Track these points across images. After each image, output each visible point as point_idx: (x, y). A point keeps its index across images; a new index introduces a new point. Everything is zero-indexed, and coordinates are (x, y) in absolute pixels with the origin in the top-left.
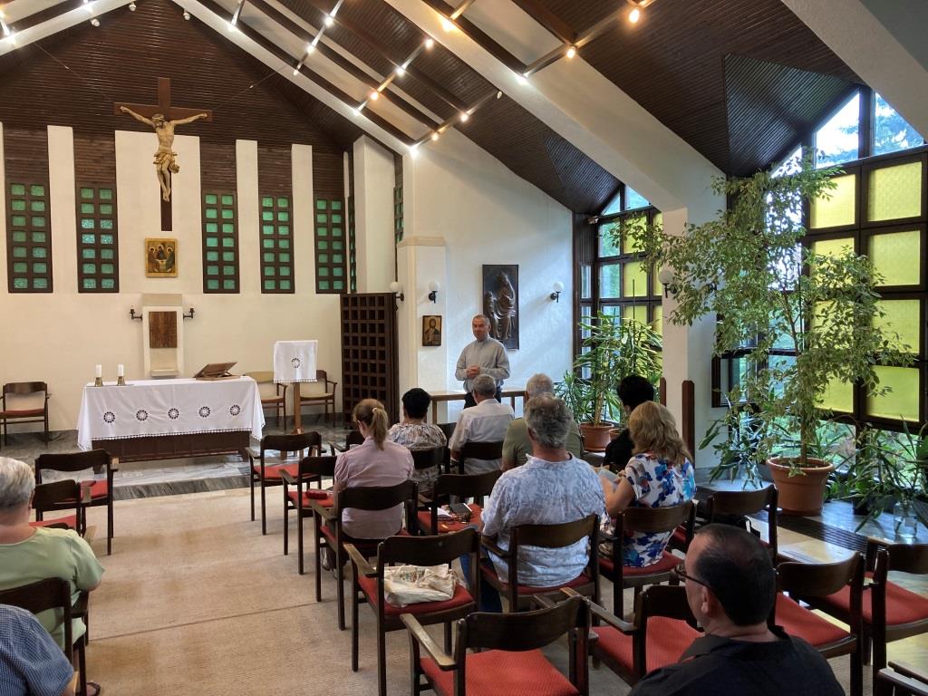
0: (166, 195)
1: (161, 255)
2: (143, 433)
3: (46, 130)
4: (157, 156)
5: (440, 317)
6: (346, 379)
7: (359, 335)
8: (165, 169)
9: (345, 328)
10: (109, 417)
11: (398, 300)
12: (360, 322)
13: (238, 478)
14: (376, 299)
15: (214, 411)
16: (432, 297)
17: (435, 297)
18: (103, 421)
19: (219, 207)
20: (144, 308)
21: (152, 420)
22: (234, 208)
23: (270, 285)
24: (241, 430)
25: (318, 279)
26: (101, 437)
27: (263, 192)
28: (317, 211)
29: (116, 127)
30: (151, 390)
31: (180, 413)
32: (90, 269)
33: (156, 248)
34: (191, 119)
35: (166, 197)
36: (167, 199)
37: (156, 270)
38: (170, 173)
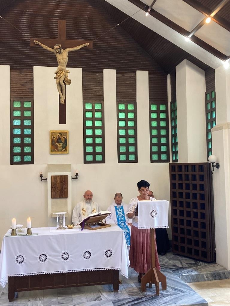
0: (62, 99)
1: (59, 140)
4: (57, 73)
7: (184, 191)
8: (62, 82)
9: (173, 185)
10: (20, 259)
11: (215, 168)
12: (184, 182)
14: (197, 167)
15: (94, 254)
18: (16, 262)
19: (93, 111)
20: (48, 173)
21: (50, 261)
22: (102, 111)
23: (123, 158)
24: (113, 269)
25: (152, 153)
26: (14, 274)
27: (119, 101)
28: (151, 112)
29: (34, 64)
30: (49, 238)
31: (69, 256)
32: (17, 150)
33: (56, 136)
34: (79, 47)
35: (62, 101)
36: (63, 103)
37: (56, 150)
38: (65, 84)
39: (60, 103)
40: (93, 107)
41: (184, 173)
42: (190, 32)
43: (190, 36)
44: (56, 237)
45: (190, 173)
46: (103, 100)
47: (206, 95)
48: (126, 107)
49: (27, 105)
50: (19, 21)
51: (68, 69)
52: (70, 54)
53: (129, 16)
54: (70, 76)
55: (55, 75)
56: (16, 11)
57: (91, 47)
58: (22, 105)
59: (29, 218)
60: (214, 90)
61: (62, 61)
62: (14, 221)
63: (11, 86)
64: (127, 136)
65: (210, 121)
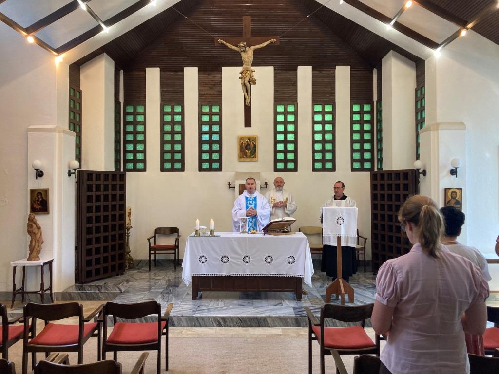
0: (248, 101)
1: (247, 146)
2: (225, 273)
3: (183, 70)
4: (241, 73)
5: (461, 189)
6: (374, 236)
7: (386, 202)
8: (246, 82)
9: (374, 197)
10: (203, 259)
11: (421, 175)
12: (386, 192)
13: (292, 318)
14: (401, 174)
15: (276, 260)
16: (453, 172)
17: (456, 172)
18: (199, 262)
19: (286, 113)
20: (237, 181)
21: (232, 264)
22: (295, 113)
23: (318, 166)
24: (296, 276)
25: (353, 161)
26: (197, 274)
27: (315, 101)
28: (353, 113)
29: (223, 64)
30: (231, 241)
31: (251, 259)
32: (205, 156)
33: (245, 142)
34: (265, 44)
35: (247, 103)
36: (248, 104)
37: (244, 157)
38: (250, 85)
39: (245, 105)
40: (285, 109)
41: (386, 182)
42: (392, 18)
43: (393, 22)
44: (237, 239)
45: (394, 182)
46: (297, 101)
47: (416, 91)
48: (323, 108)
49: (216, 109)
50: (206, 19)
51: (253, 68)
52: (256, 52)
53: (322, 5)
54: (256, 76)
55: (240, 76)
56: (203, 8)
57: (278, 44)
58: (210, 109)
59: (212, 220)
60: (424, 86)
61: (247, 60)
62: (198, 222)
63: (199, 89)
64: (323, 142)
65: (420, 122)
